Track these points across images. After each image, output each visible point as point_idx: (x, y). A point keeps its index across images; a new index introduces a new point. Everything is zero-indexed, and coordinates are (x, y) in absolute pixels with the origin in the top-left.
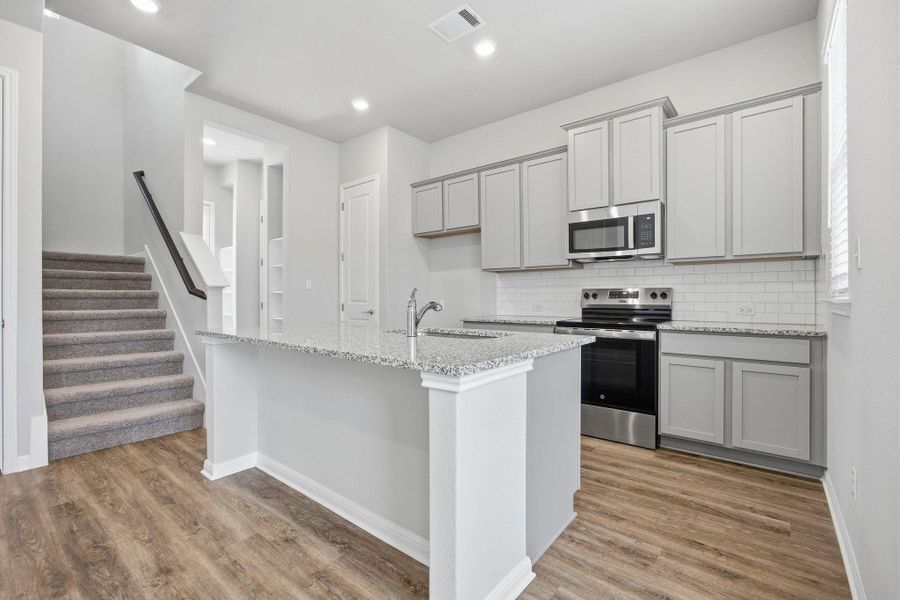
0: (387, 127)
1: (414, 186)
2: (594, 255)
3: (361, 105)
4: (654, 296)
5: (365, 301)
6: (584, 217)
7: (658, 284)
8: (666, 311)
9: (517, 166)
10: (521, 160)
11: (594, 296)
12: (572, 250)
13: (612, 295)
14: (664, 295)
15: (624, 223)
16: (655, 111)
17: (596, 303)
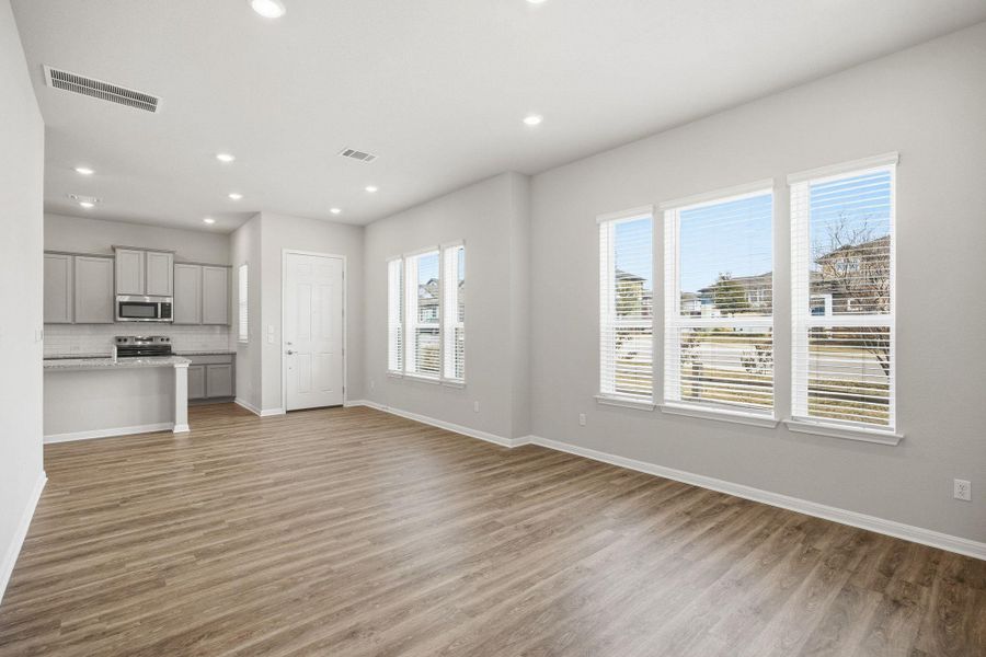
4: (162, 340)
6: (130, 299)
7: (164, 334)
8: (169, 348)
9: (70, 257)
10: (74, 255)
11: (125, 340)
12: (121, 316)
13: (137, 340)
14: (168, 340)
15: (155, 305)
16: (171, 255)
17: (128, 343)
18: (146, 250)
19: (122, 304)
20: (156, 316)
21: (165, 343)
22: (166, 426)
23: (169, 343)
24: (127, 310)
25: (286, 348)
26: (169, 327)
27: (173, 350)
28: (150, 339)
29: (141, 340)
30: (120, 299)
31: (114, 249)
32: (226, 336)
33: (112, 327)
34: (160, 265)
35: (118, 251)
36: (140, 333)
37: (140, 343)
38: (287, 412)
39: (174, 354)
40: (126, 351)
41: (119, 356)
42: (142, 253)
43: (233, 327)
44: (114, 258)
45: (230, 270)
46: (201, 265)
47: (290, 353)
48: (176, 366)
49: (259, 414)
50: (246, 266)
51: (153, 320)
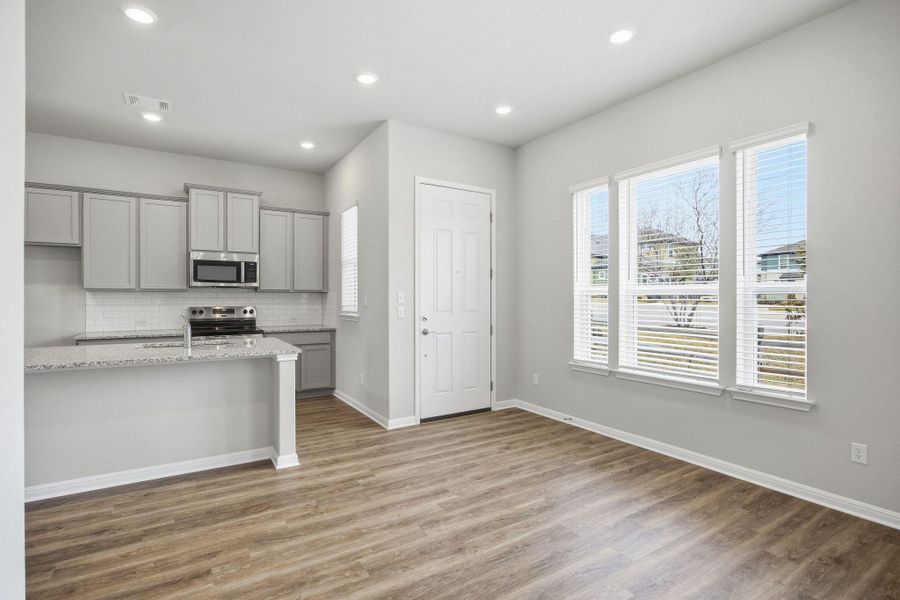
2: (213, 284)
4: (245, 311)
9: (133, 200)
10: (138, 196)
11: (201, 312)
12: (196, 279)
13: (215, 311)
14: (251, 311)
15: (237, 265)
16: (255, 198)
17: (202, 317)
18: (226, 191)
19: (197, 263)
20: (238, 280)
21: (248, 316)
22: (262, 454)
23: (254, 316)
24: (203, 271)
25: (421, 326)
26: (253, 294)
28: (231, 311)
29: (220, 311)
30: (196, 256)
31: (187, 190)
32: (320, 307)
33: (187, 294)
34: (244, 209)
35: (193, 192)
36: (217, 302)
37: (218, 316)
38: (422, 421)
39: (261, 332)
40: (203, 328)
41: (193, 335)
42: (221, 194)
43: (331, 295)
44: (187, 201)
45: (326, 218)
46: (294, 212)
47: (425, 333)
48: (280, 358)
49: (387, 425)
50: (356, 208)
51: (235, 285)
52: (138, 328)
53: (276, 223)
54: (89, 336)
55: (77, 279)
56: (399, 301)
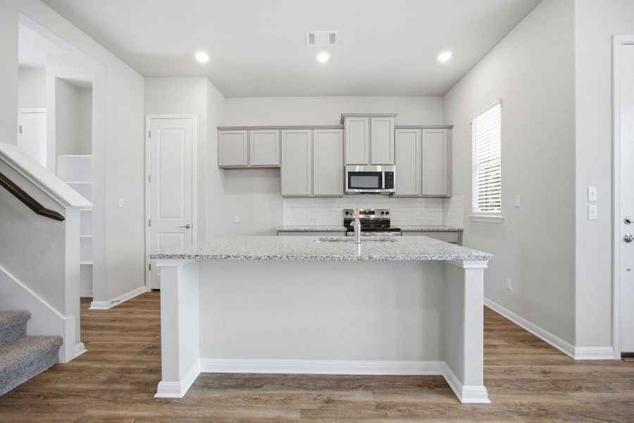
0: (206, 78)
1: (219, 129)
2: (361, 191)
3: (202, 57)
4: (382, 213)
5: (180, 217)
6: (357, 169)
7: (384, 207)
8: (387, 222)
9: (309, 131)
10: (313, 128)
11: (352, 213)
12: (350, 187)
13: (361, 213)
14: (387, 213)
15: (379, 174)
16: (392, 119)
18: (370, 116)
19: (351, 174)
20: (380, 187)
21: (385, 216)
22: (434, 368)
23: (388, 217)
24: (355, 180)
25: (622, 230)
27: (393, 225)
28: (373, 212)
29: (364, 212)
30: (349, 169)
31: (343, 122)
32: (441, 210)
33: (343, 199)
34: (383, 129)
35: (347, 120)
36: (364, 205)
37: (363, 216)
38: (624, 355)
42: (367, 119)
44: (343, 128)
45: (449, 130)
46: (421, 128)
47: (628, 241)
48: (466, 265)
49: (574, 354)
50: (499, 106)
51: (377, 191)
52: (312, 224)
53: (408, 138)
54: (284, 229)
55: (278, 189)
56: (591, 199)
